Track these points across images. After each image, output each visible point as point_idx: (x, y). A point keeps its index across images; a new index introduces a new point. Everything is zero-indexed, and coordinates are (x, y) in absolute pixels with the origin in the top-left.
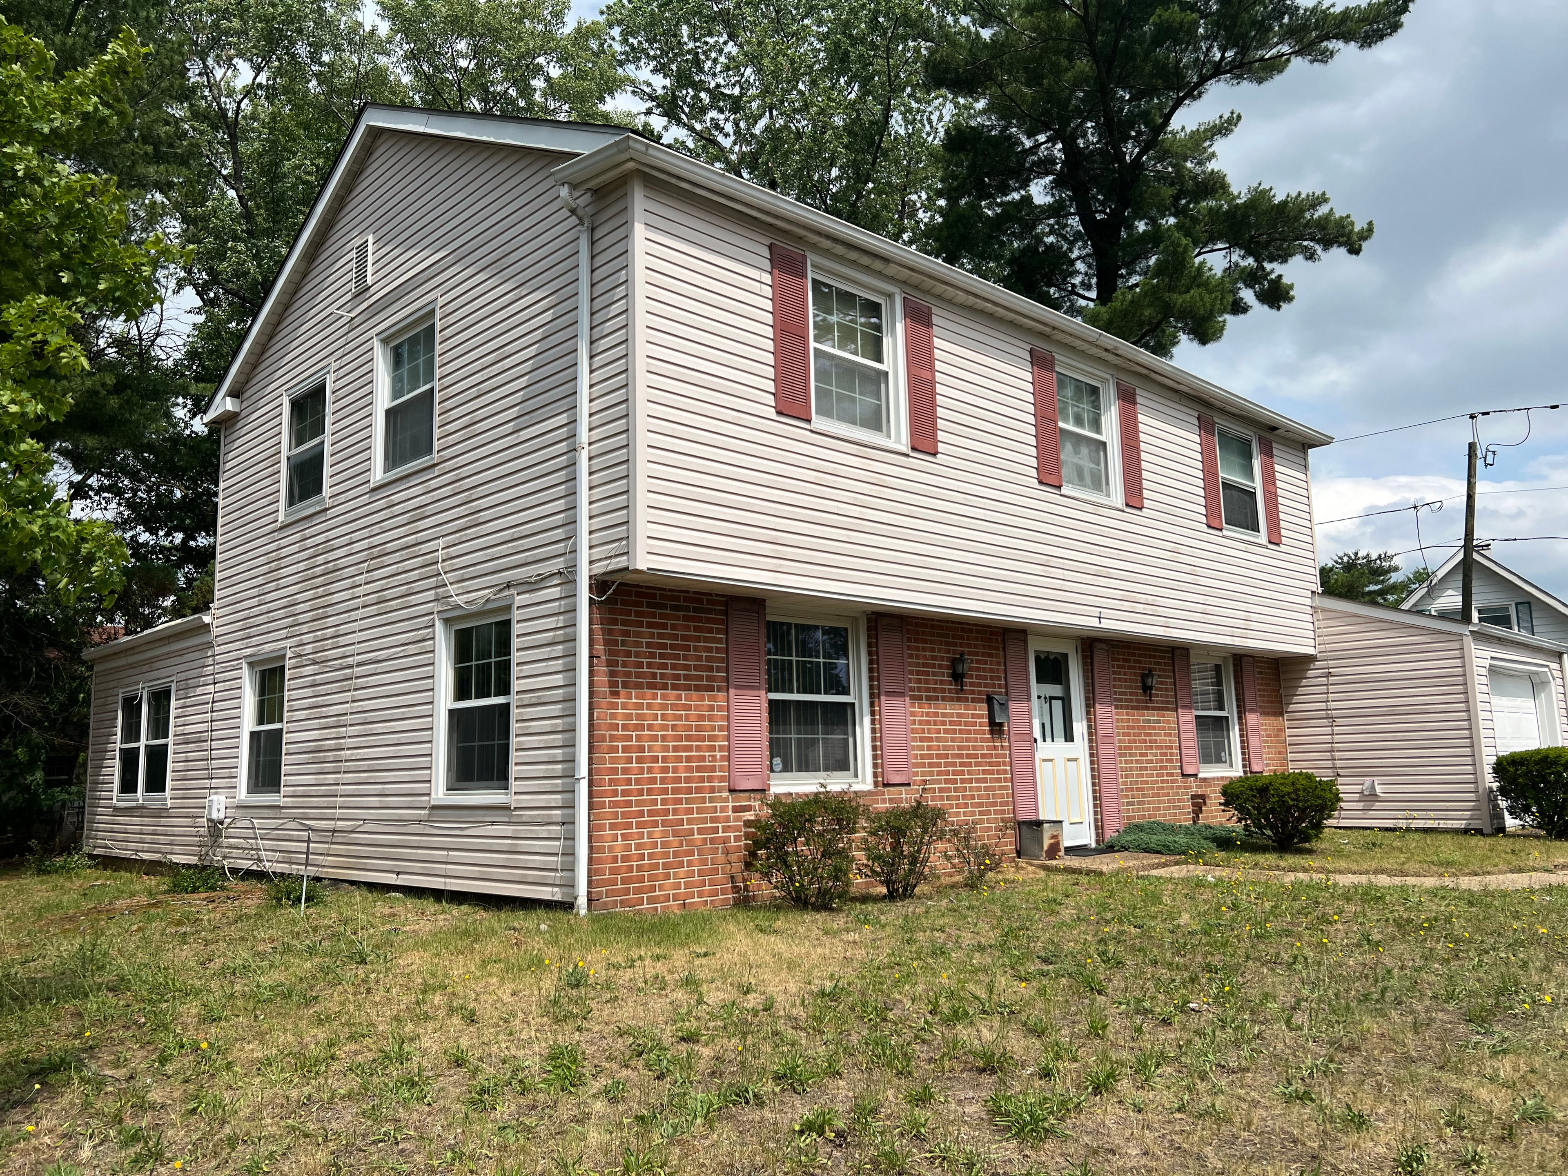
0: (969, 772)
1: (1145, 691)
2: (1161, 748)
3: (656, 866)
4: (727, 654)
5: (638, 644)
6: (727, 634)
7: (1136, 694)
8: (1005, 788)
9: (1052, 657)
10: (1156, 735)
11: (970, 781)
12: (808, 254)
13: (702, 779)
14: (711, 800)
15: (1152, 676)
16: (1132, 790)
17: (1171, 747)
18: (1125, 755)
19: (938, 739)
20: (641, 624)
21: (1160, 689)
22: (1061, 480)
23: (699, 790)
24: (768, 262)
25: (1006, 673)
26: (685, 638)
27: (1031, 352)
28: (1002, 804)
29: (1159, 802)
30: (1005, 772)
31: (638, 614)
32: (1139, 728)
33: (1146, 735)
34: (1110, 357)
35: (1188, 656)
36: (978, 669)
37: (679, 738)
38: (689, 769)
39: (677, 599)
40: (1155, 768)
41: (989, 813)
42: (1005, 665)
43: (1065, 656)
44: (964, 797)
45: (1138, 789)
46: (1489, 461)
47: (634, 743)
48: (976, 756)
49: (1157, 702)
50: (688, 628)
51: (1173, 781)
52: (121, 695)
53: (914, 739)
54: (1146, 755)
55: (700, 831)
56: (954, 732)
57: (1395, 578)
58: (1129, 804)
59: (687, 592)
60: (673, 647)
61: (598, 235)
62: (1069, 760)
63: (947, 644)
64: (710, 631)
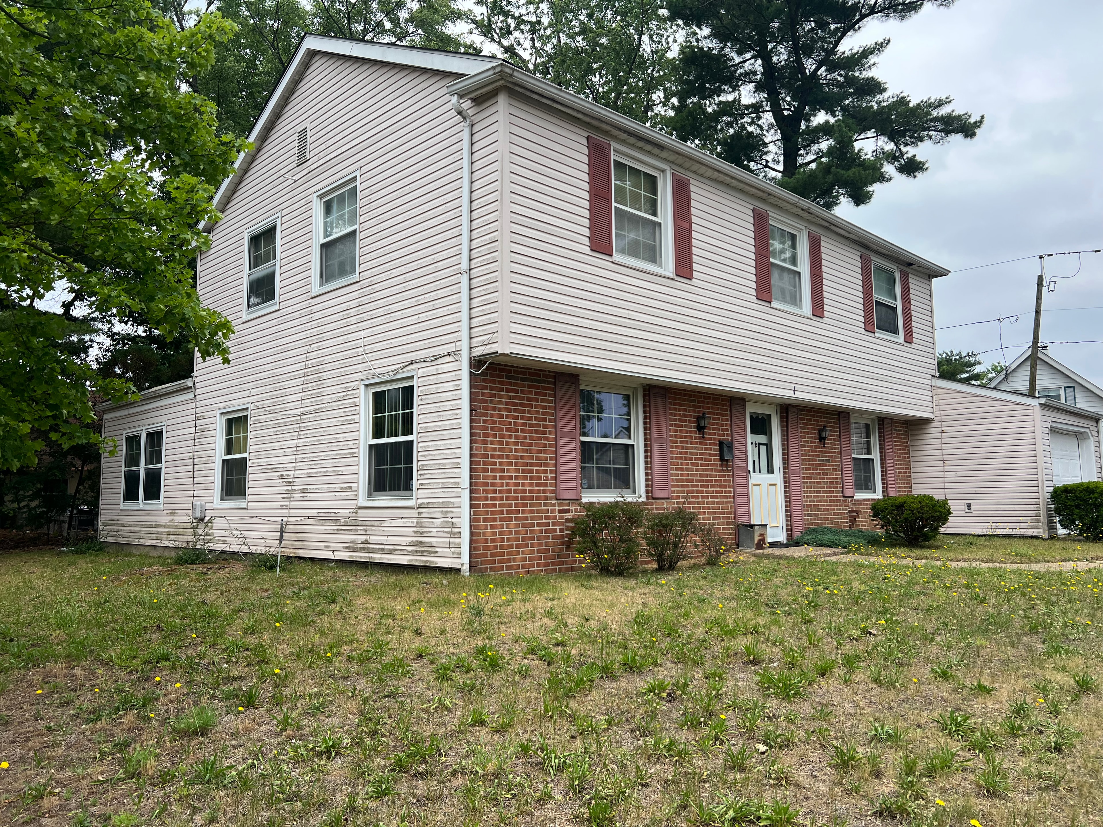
0: (707, 492)
1: (820, 441)
2: (830, 478)
3: (511, 547)
4: (555, 410)
5: (500, 403)
6: (555, 397)
7: (815, 442)
8: (730, 502)
9: (760, 417)
10: (827, 470)
11: (707, 497)
12: (612, 143)
13: (539, 491)
14: (545, 505)
15: (826, 431)
16: (811, 506)
17: (836, 479)
18: (807, 483)
19: (687, 470)
20: (501, 390)
21: (831, 440)
22: (771, 298)
23: (538, 498)
24: (586, 148)
25: (731, 427)
26: (529, 399)
27: (753, 210)
28: (727, 513)
29: (828, 514)
30: (730, 492)
31: (500, 383)
32: (816, 465)
33: (821, 469)
34: (805, 215)
35: (849, 418)
36: (714, 424)
37: (525, 464)
38: (531, 485)
39: (524, 373)
40: (826, 492)
41: (719, 518)
42: (731, 421)
43: (769, 416)
44: (703, 508)
45: (815, 506)
46: (1051, 288)
47: (498, 467)
48: (711, 481)
49: (828, 448)
50: (530, 393)
51: (837, 501)
52: (124, 435)
53: (672, 469)
54: (820, 483)
55: (539, 525)
56: (698, 465)
57: (978, 369)
58: (808, 515)
59: (531, 369)
60: (522, 405)
61: (476, 128)
62: (771, 485)
63: (694, 406)
64: (545, 395)
